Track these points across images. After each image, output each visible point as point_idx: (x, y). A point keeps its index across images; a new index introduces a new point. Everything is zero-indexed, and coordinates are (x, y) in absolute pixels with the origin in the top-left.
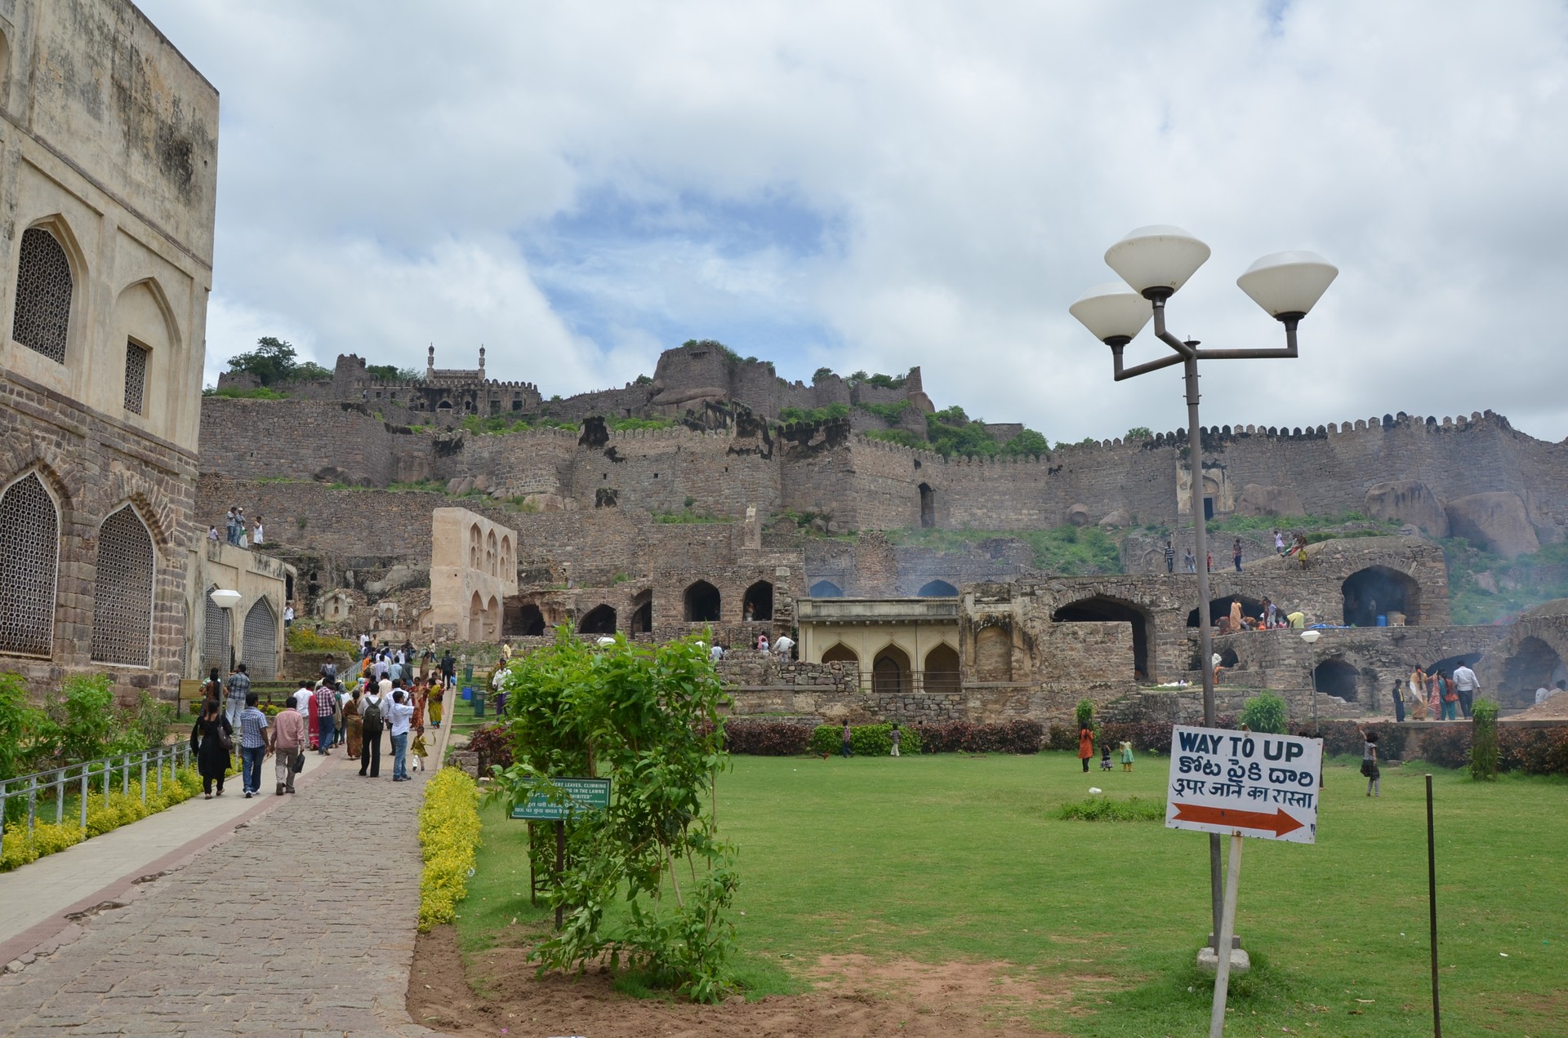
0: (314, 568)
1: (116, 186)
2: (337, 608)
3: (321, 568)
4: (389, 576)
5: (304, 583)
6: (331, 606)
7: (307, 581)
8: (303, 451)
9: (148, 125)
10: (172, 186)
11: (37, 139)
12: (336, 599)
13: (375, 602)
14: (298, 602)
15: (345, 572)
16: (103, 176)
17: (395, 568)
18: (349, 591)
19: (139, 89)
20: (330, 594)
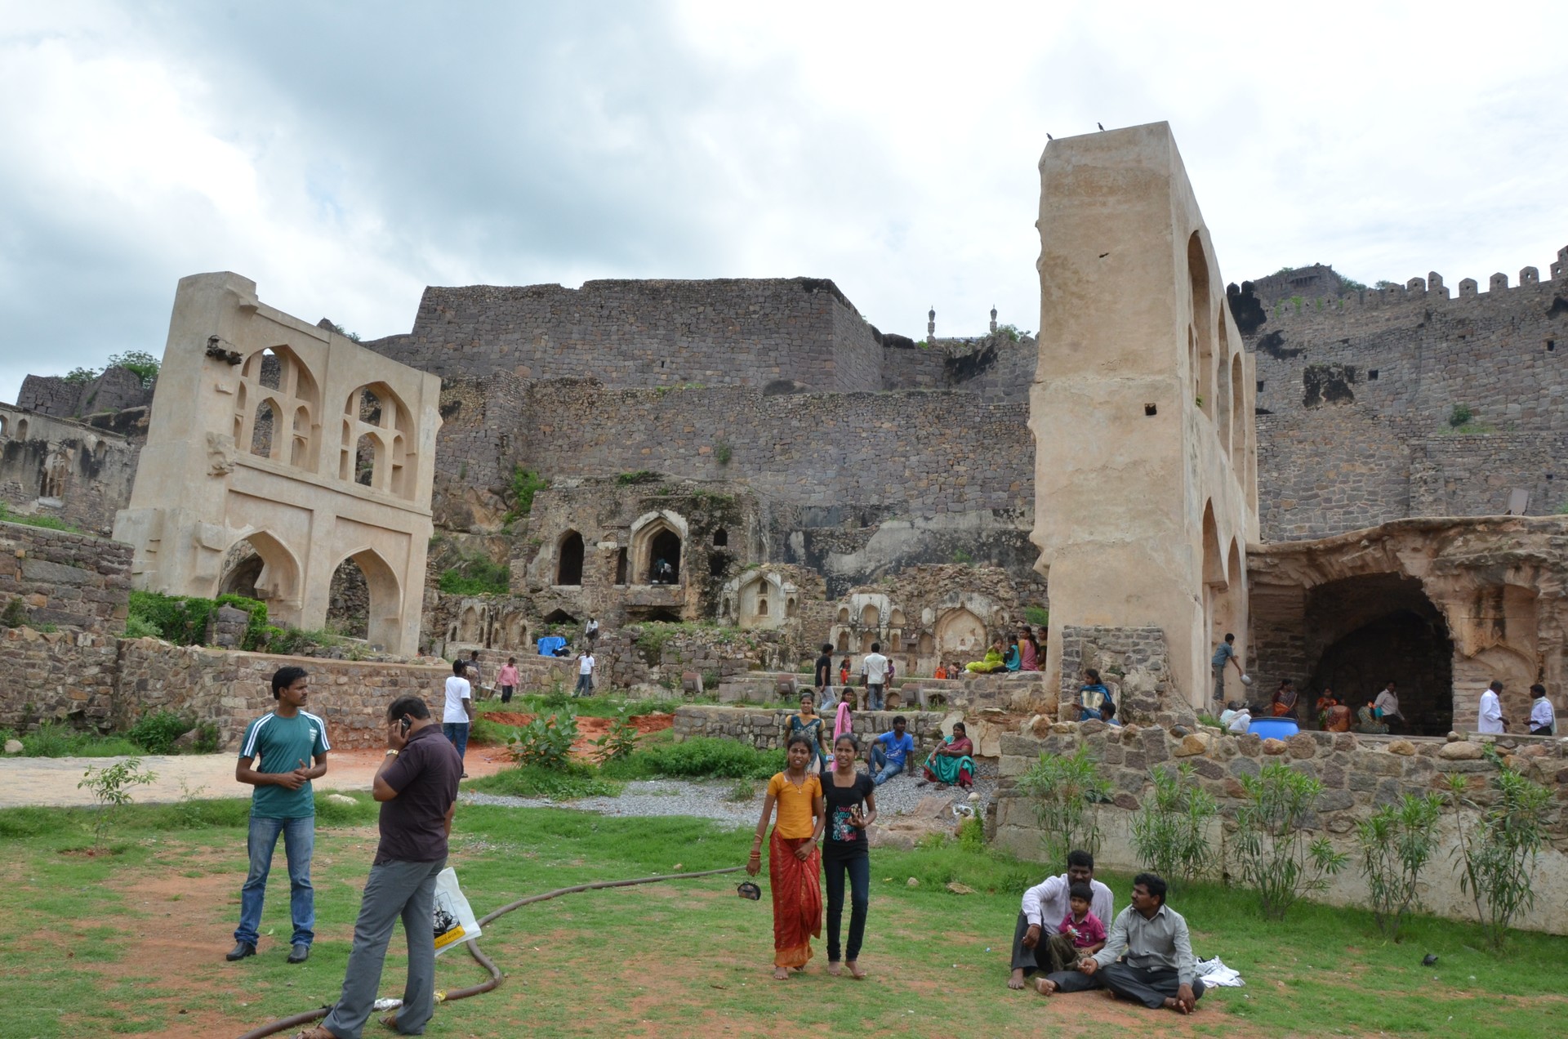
0: (722, 519)
2: (763, 603)
3: (736, 521)
4: (873, 542)
5: (700, 549)
6: (753, 599)
7: (707, 547)
8: (742, 357)
12: (763, 584)
13: (843, 593)
14: (689, 590)
15: (788, 535)
17: (885, 526)
18: (790, 567)
20: (751, 574)
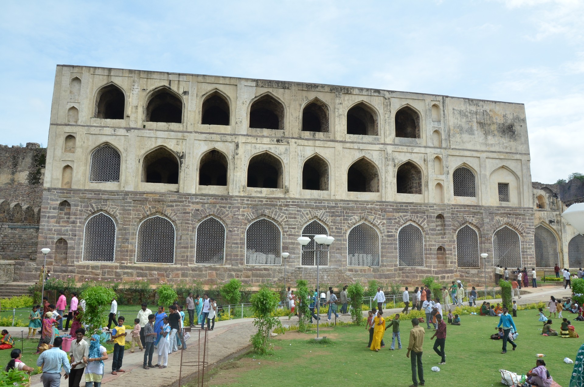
1: (483, 148)
9: (493, 127)
10: (507, 139)
11: (453, 149)
16: (478, 148)
19: (488, 120)
